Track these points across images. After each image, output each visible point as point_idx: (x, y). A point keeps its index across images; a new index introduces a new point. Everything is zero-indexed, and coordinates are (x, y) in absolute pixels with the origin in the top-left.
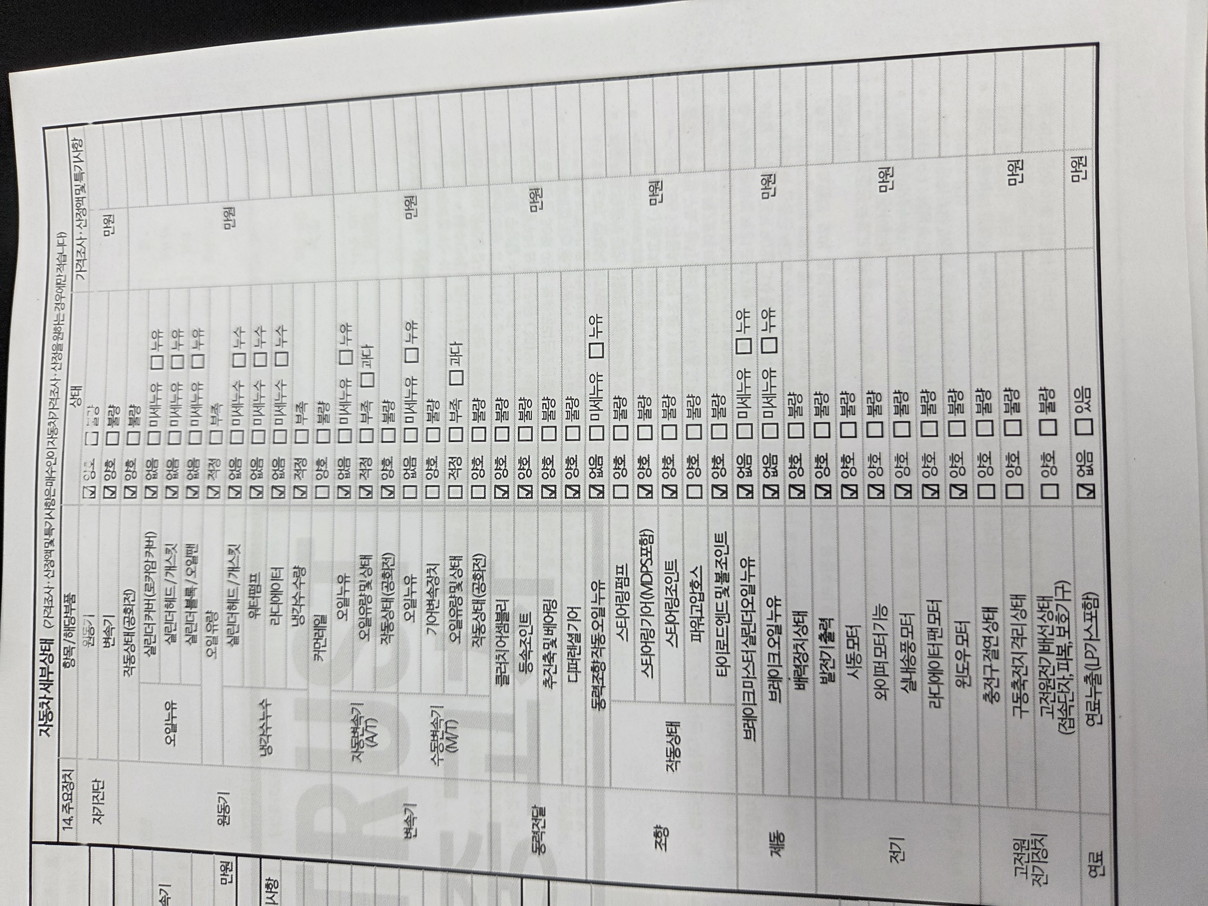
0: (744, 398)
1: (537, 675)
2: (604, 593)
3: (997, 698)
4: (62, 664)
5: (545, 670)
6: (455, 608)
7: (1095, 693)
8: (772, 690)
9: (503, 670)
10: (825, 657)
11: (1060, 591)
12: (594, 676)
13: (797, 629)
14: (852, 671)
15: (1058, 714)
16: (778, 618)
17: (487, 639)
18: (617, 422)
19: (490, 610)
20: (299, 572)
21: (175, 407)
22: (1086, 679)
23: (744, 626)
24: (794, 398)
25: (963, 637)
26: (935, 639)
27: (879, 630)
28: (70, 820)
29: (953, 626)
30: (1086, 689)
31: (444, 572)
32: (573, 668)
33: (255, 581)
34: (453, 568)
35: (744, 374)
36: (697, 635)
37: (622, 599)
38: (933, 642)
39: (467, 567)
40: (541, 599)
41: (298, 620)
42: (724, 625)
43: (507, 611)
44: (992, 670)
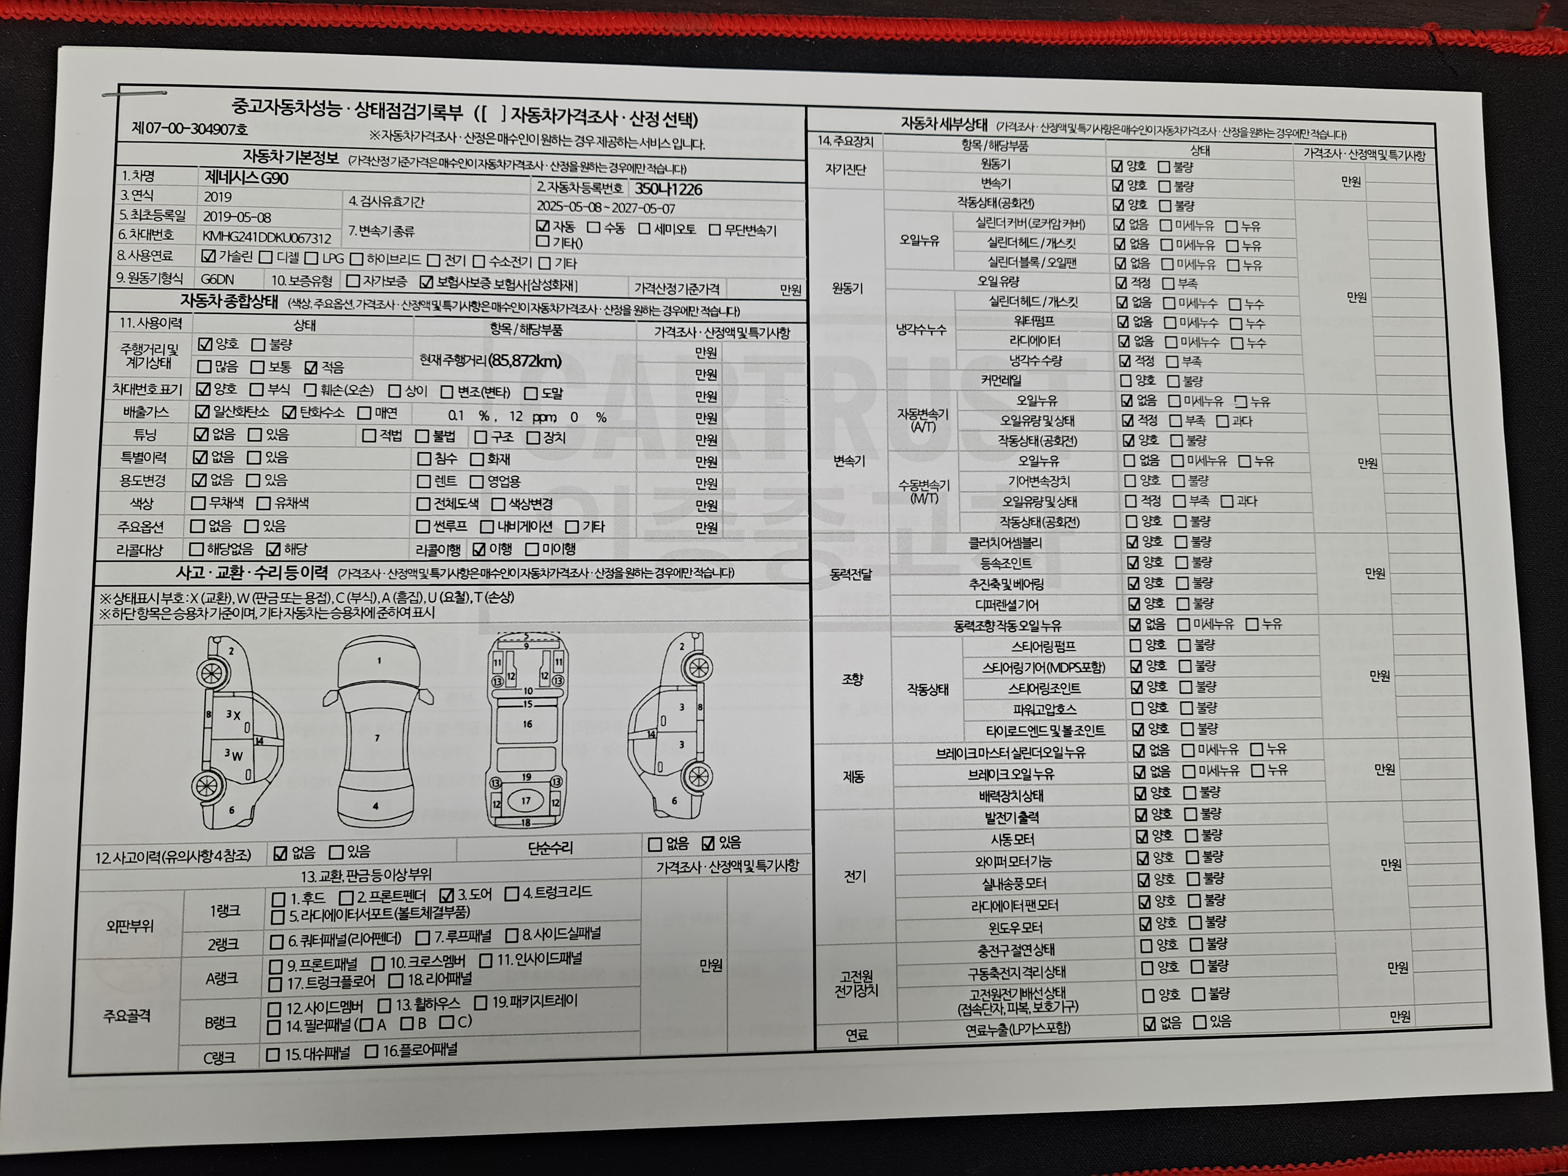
0: (1215, 750)
1: (981, 574)
2: (1050, 631)
3: (983, 956)
4: (965, 138)
5: (984, 580)
6: (1032, 501)
7: (992, 1032)
8: (979, 772)
9: (982, 544)
10: (1008, 816)
11: (1070, 1004)
12: (982, 622)
13: (1029, 793)
14: (998, 839)
15: (974, 1003)
16: (1037, 777)
17: (1009, 530)
18: (1193, 642)
19: (1033, 532)
20: (1057, 361)
21: (1193, 245)
22: (1003, 1025)
23: (1028, 749)
24: (1216, 792)
25: (1030, 928)
26: (1027, 905)
27: (1031, 860)
28: (828, 143)
29: (1038, 920)
30: (996, 1025)
31: (1063, 491)
32: (988, 605)
33: (1047, 321)
34: (1067, 500)
35: (1235, 751)
36: (1020, 710)
37: (1046, 647)
38: (1024, 904)
39: (1068, 512)
40: (1044, 577)
41: (1016, 361)
42: (1028, 733)
43: (1032, 547)
44: (1004, 952)
